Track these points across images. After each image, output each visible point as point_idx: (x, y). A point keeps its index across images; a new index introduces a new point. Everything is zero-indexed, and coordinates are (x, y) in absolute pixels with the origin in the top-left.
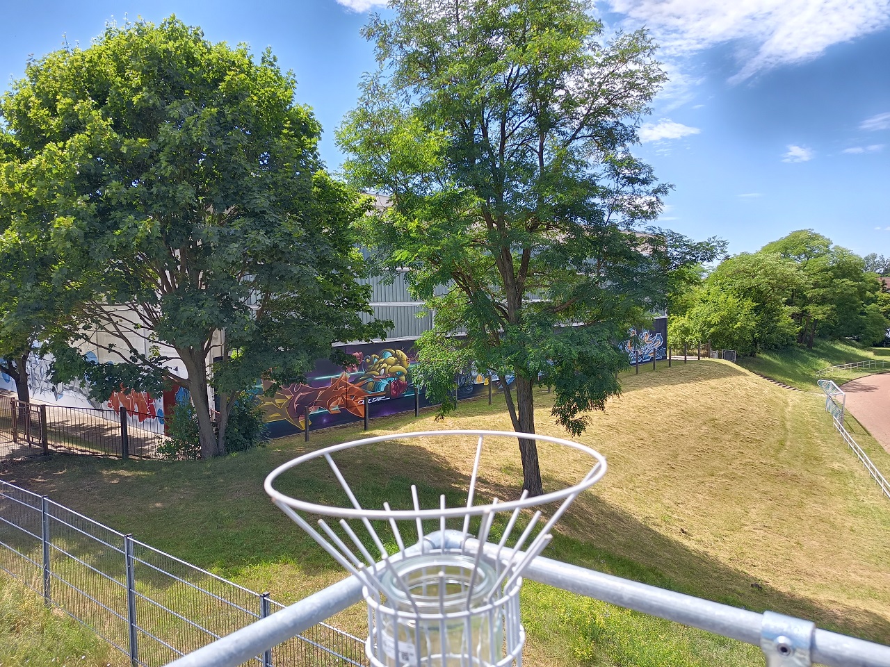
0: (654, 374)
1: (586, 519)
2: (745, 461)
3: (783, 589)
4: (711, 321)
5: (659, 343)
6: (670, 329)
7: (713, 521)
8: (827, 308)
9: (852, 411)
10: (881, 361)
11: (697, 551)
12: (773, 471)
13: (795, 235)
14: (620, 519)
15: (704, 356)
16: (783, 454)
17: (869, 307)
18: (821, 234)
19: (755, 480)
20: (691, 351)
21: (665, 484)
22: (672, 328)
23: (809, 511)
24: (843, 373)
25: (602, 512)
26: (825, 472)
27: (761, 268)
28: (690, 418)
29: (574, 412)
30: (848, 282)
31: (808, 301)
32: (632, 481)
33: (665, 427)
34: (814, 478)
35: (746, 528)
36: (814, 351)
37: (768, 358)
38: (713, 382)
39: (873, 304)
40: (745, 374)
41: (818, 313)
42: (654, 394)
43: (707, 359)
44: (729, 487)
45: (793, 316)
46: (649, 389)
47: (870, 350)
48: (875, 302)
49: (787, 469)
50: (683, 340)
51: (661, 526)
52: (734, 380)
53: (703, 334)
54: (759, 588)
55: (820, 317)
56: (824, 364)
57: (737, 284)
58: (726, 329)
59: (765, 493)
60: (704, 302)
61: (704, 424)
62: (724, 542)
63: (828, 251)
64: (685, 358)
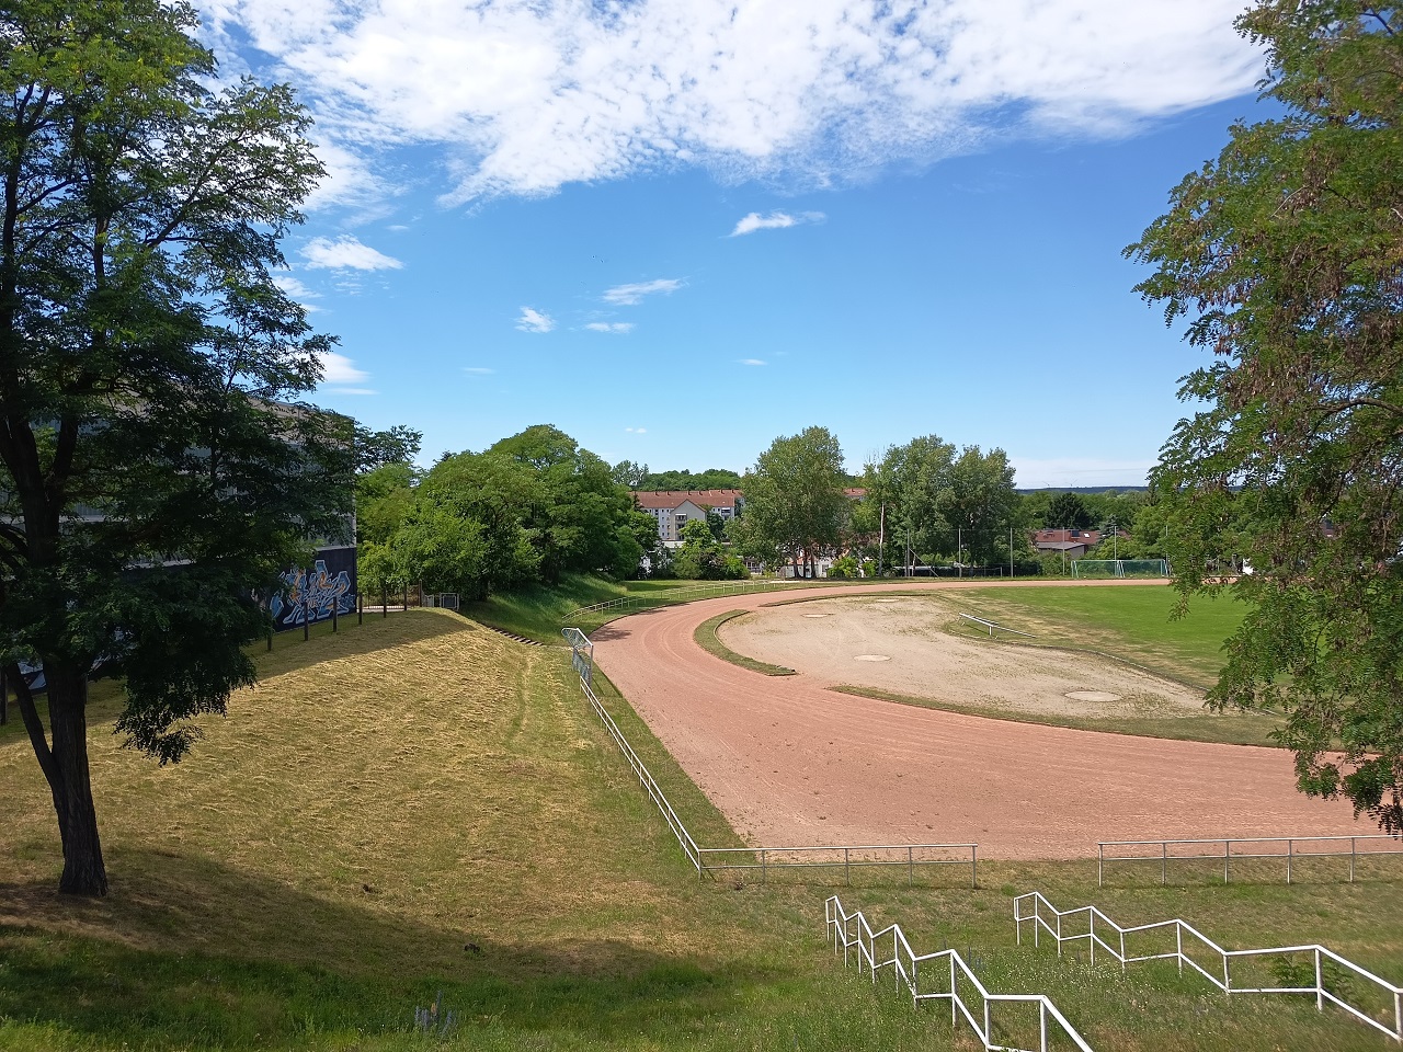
0: (335, 637)
1: (193, 909)
2: (465, 757)
3: (508, 941)
4: (423, 551)
5: (345, 587)
6: (362, 564)
7: (414, 860)
8: (574, 531)
9: (602, 666)
10: (634, 598)
11: (386, 916)
12: (502, 766)
13: (532, 431)
14: (259, 894)
15: (414, 604)
16: (518, 739)
17: (620, 530)
18: (565, 432)
19: (478, 784)
20: (395, 598)
21: (342, 817)
22: (366, 563)
23: (546, 815)
24: (592, 616)
25: (226, 889)
26: (568, 754)
27: (490, 475)
28: (388, 703)
29: (167, 721)
30: (597, 497)
31: (550, 522)
32: (286, 822)
33: (348, 723)
34: (554, 766)
35: (462, 860)
36: (560, 589)
37: (502, 601)
38: (424, 644)
39: (625, 526)
40: (471, 628)
41: (562, 537)
42: (333, 671)
43: (417, 608)
44: (440, 802)
45: (534, 541)
46: (325, 664)
47: (623, 585)
48: (627, 523)
49: (522, 760)
50: (382, 581)
51: (331, 889)
52: (455, 638)
53: (412, 571)
54: (475, 948)
55: (565, 543)
56: (571, 606)
57: (459, 496)
58: (444, 562)
59: (491, 800)
60: (412, 522)
61: (409, 709)
62: (429, 890)
63: (573, 456)
64: (385, 609)
